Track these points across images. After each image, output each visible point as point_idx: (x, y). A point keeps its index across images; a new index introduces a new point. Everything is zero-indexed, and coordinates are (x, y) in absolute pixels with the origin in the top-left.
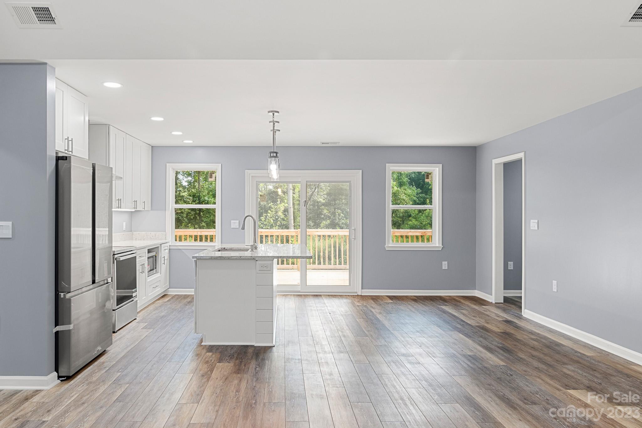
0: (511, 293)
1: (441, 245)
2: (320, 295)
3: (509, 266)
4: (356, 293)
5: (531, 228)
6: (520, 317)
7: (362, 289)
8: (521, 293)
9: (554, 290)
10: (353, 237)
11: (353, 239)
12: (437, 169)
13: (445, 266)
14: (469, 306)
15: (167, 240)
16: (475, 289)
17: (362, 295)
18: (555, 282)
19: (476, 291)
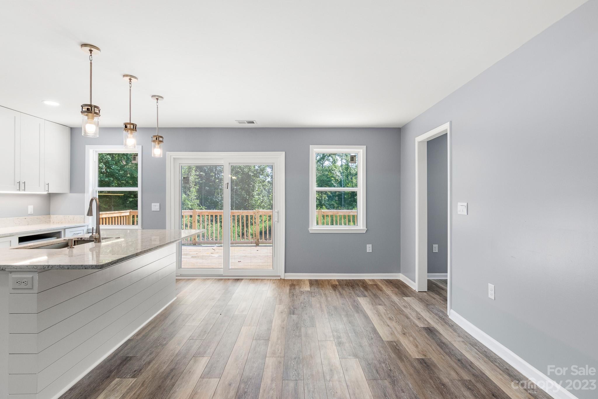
0: (436, 277)
1: (365, 228)
2: (242, 279)
3: (434, 249)
4: (279, 276)
5: (459, 213)
6: (444, 320)
7: (285, 272)
8: (447, 276)
9: (490, 296)
10: (277, 220)
11: (276, 222)
12: (362, 150)
13: (369, 248)
14: (388, 297)
15: (86, 224)
16: (400, 272)
17: (285, 279)
18: (491, 286)
19: (401, 274)
